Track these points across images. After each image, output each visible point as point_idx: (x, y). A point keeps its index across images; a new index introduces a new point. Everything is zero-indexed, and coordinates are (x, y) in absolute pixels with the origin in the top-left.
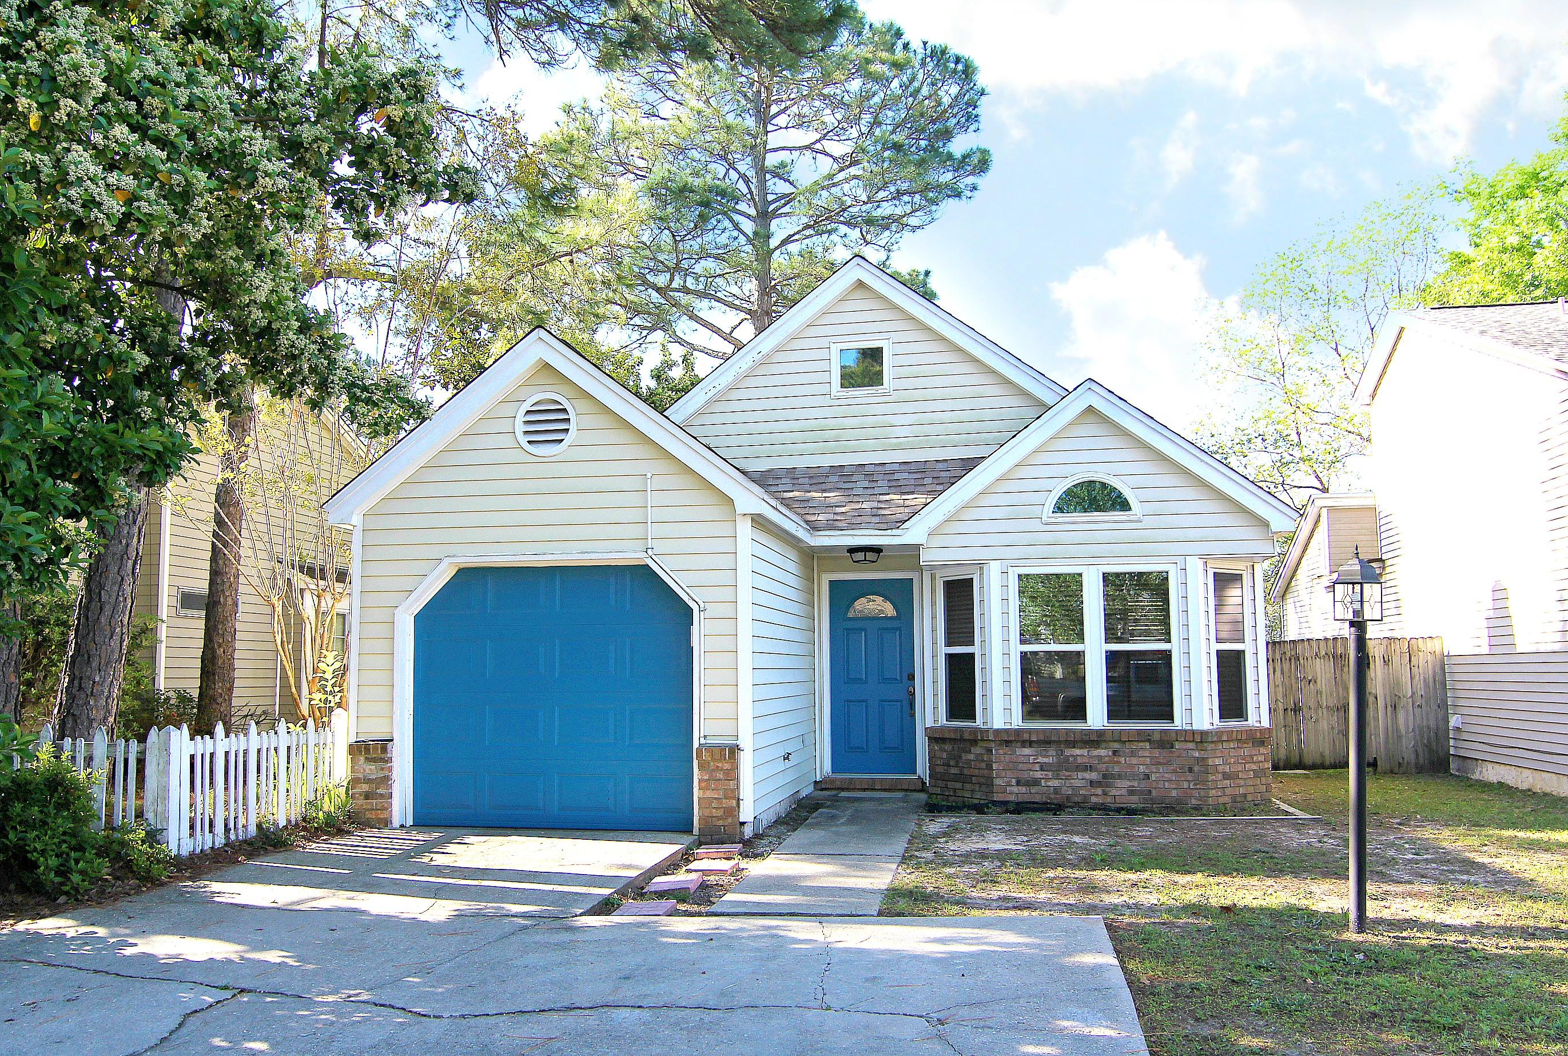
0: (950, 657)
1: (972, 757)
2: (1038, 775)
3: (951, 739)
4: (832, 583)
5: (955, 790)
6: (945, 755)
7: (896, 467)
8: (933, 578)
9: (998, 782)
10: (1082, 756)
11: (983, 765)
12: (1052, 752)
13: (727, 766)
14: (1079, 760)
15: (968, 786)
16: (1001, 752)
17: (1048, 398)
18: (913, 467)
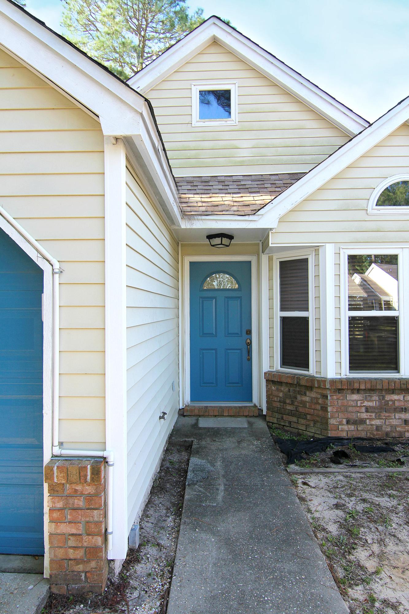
0: (284, 320)
1: (307, 399)
2: (364, 416)
3: (287, 383)
4: (192, 264)
5: (290, 422)
6: (281, 395)
7: (241, 178)
8: (270, 259)
9: (332, 421)
10: (399, 400)
11: (318, 407)
12: (375, 397)
13: (89, 490)
14: (397, 404)
15: (302, 421)
16: (335, 397)
17: (354, 128)
18: (253, 178)
